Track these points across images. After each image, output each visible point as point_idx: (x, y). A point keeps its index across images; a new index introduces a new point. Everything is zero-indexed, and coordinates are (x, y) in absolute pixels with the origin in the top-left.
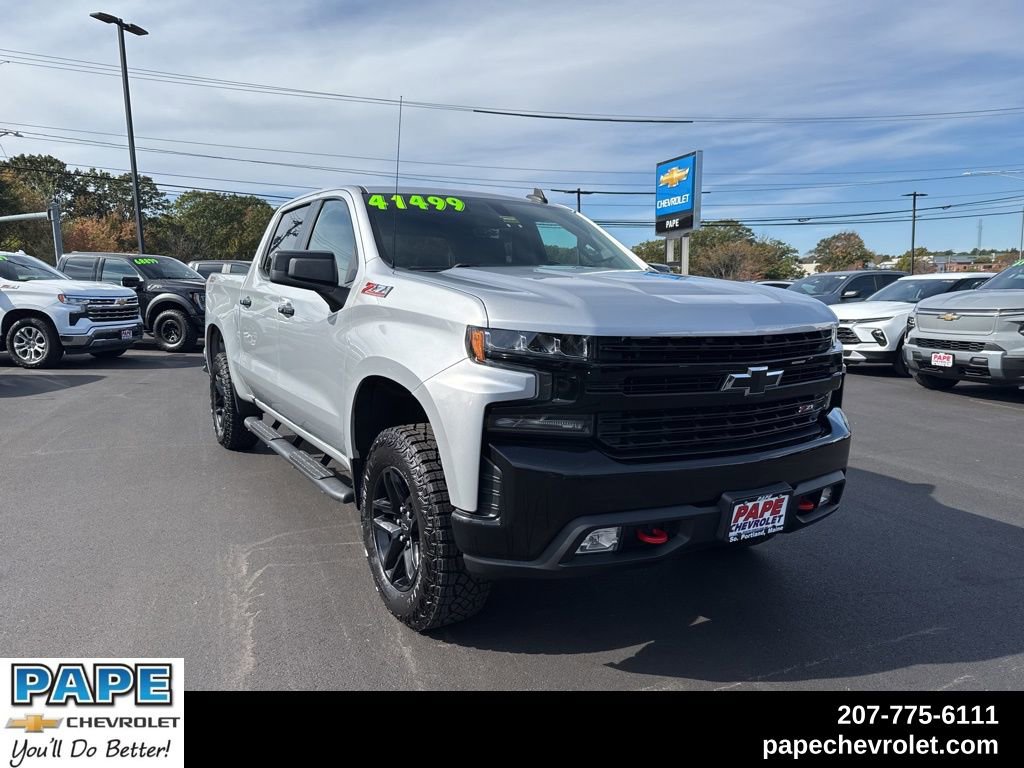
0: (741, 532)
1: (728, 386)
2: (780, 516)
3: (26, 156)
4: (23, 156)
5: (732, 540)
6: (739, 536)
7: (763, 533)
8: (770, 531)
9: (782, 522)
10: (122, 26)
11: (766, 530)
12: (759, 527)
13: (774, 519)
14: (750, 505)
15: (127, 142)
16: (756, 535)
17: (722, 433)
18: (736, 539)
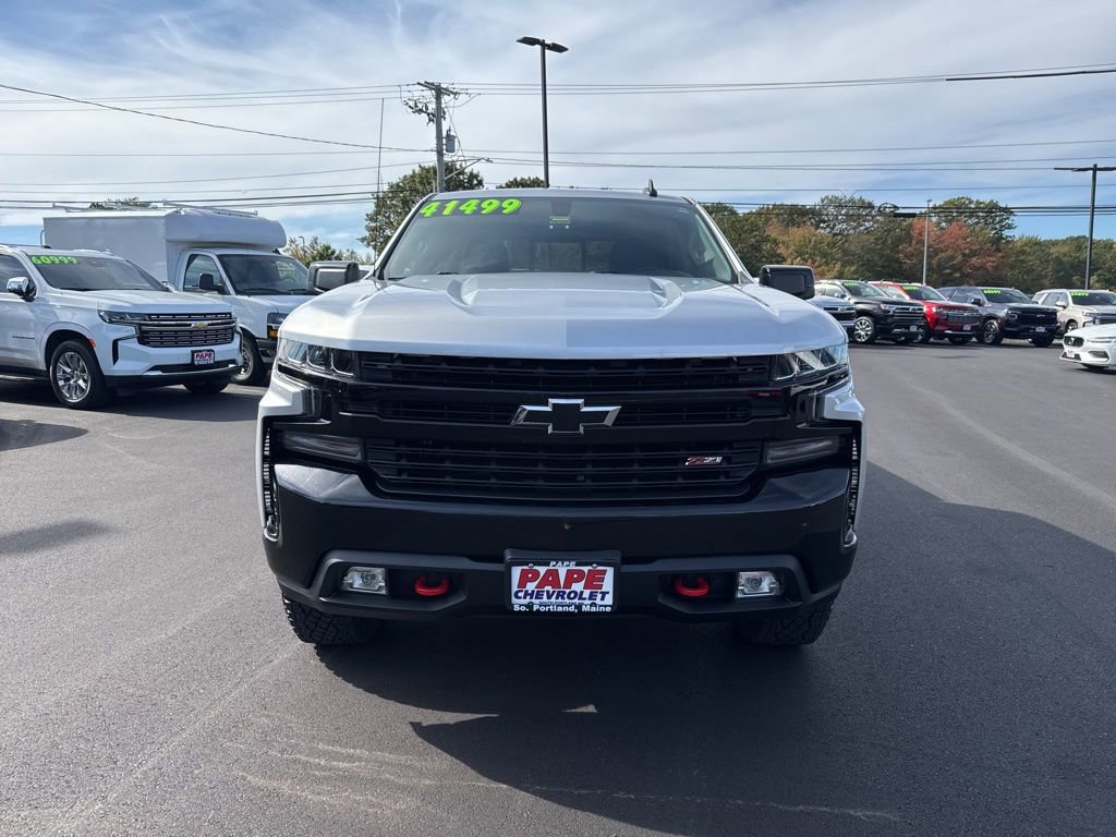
0: (534, 600)
1: (520, 419)
2: (604, 594)
3: (518, 179)
4: (515, 179)
5: (516, 608)
6: (530, 606)
7: (572, 609)
8: (584, 609)
9: (609, 600)
10: (544, 45)
11: (579, 607)
12: (567, 601)
13: (592, 596)
14: (542, 570)
15: (542, 158)
16: (560, 609)
17: (535, 477)
18: (523, 609)
